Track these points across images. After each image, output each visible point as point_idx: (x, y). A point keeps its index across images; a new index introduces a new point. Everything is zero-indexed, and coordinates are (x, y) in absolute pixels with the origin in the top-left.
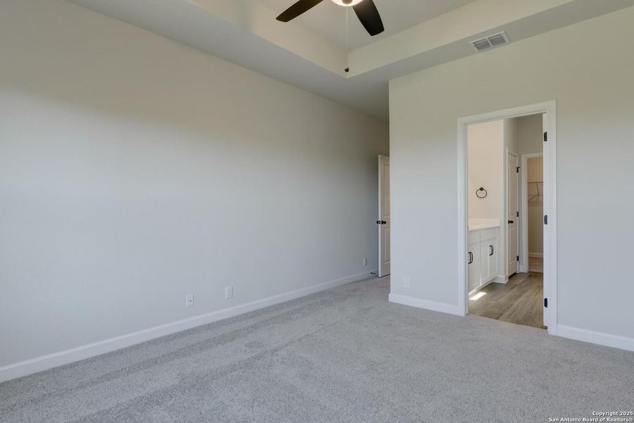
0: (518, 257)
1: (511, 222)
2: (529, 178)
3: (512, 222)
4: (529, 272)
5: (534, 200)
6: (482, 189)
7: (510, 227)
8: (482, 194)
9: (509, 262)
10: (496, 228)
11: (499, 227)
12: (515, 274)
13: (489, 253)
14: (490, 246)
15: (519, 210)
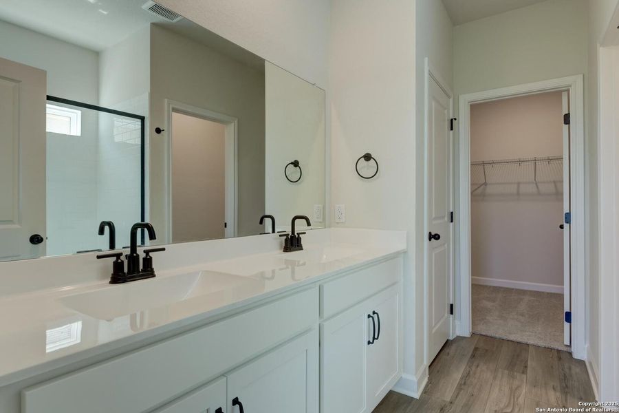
0: (452, 306)
1: (434, 237)
2: (474, 151)
3: (437, 237)
4: (473, 334)
5: (479, 191)
6: (368, 157)
7: (431, 249)
8: (367, 168)
9: (430, 328)
10: (396, 255)
11: (405, 252)
12: (447, 344)
13: (366, 335)
14: (369, 316)
15: (454, 208)
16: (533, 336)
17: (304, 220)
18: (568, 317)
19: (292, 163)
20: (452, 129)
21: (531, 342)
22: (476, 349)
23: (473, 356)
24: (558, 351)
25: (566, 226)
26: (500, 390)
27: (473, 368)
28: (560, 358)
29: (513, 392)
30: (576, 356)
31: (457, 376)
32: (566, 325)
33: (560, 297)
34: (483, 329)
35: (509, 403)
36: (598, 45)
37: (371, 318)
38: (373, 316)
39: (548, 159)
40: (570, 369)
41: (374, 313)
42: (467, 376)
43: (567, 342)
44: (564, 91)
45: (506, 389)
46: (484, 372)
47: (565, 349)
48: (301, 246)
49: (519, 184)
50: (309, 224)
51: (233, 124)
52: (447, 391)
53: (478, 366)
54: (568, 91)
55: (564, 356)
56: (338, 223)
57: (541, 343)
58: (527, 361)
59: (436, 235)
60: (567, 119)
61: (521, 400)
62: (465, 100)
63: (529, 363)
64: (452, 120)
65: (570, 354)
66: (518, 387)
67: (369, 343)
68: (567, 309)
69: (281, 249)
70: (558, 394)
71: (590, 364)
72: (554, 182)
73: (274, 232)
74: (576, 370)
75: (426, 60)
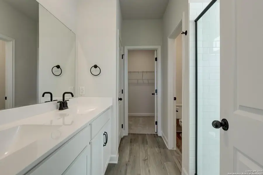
0: (122, 125)
4: (129, 134)
6: (96, 67)
7: (119, 104)
10: (109, 108)
11: (112, 106)
14: (104, 134)
15: (123, 88)
16: (146, 131)
17: (70, 94)
18: (156, 123)
19: (56, 66)
20: (122, 58)
21: (146, 133)
22: (131, 139)
23: (131, 142)
24: (154, 134)
25: (156, 94)
26: (142, 152)
27: (132, 146)
28: (155, 137)
29: (146, 151)
30: (159, 135)
31: (127, 151)
32: (156, 126)
33: (154, 117)
34: (132, 132)
35: (146, 156)
36: (168, 37)
37: (105, 135)
38: (105, 134)
39: (143, 72)
40: (158, 139)
41: (105, 132)
42: (131, 150)
43: (156, 131)
44: (155, 50)
45: (144, 151)
46: (136, 147)
47: (155, 133)
48: (67, 106)
49: (138, 80)
50: (73, 96)
51: (12, 42)
52: (126, 158)
53: (133, 146)
54: (157, 50)
55: (156, 136)
56: (81, 95)
57: (149, 133)
58: (147, 140)
59: (121, 98)
60: (156, 59)
61: (149, 154)
62: (127, 48)
63: (148, 140)
64: (123, 55)
65: (157, 135)
66: (147, 149)
67: (104, 145)
68: (156, 121)
69: (57, 108)
70: (158, 148)
71: (163, 137)
72: (148, 80)
73: (51, 100)
74: (160, 139)
75: (118, 30)
